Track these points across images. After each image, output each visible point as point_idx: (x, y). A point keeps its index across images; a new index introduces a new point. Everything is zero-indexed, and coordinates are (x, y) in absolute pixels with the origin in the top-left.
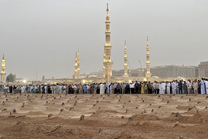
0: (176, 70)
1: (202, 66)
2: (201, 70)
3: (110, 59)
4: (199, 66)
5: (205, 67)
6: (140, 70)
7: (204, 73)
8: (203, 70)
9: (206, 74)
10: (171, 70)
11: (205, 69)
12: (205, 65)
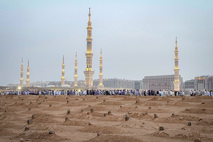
0: (119, 83)
1: (146, 80)
2: (146, 84)
3: (91, 68)
4: (143, 80)
5: (149, 81)
6: (81, 82)
7: (148, 87)
8: (147, 84)
9: (150, 87)
10: (114, 83)
11: (150, 83)
12: (149, 80)
